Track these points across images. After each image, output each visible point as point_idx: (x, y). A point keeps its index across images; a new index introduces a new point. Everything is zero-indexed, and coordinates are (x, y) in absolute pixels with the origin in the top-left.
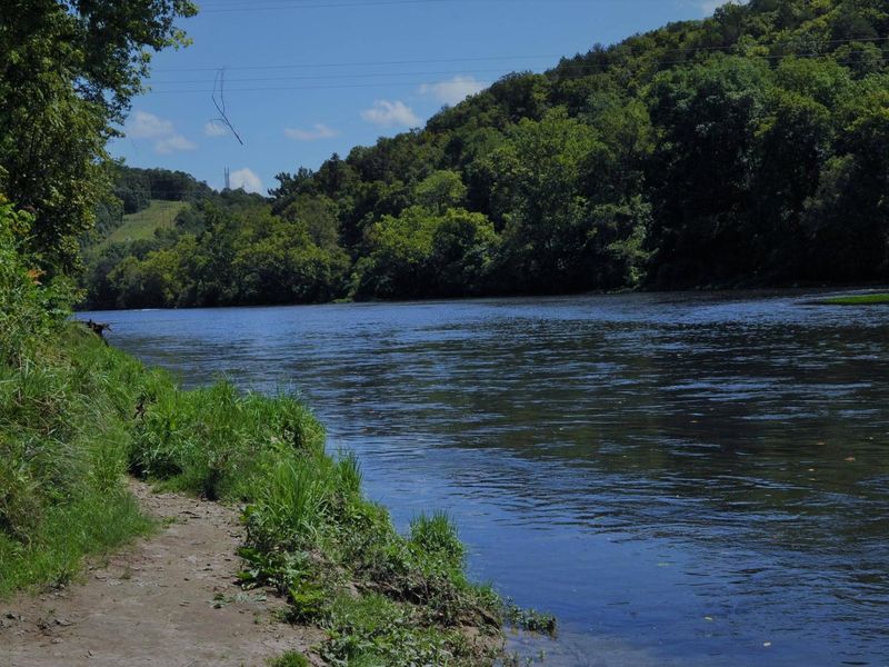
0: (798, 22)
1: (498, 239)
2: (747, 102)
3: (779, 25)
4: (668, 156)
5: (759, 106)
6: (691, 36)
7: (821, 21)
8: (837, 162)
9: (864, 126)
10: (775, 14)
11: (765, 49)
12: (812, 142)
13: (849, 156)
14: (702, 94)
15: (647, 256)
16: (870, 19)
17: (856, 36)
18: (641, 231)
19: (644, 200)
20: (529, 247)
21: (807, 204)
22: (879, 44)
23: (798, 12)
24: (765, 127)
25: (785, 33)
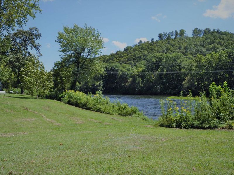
0: (122, 57)
1: (80, 85)
2: (118, 69)
3: (120, 57)
4: (106, 76)
5: (119, 70)
6: (107, 57)
7: (125, 57)
8: (130, 79)
9: (134, 75)
10: (119, 55)
11: (118, 60)
12: (127, 76)
13: (132, 78)
14: (112, 68)
15: (103, 89)
16: (132, 58)
17: (131, 60)
18: (102, 86)
19: (102, 81)
20: (85, 87)
21: (126, 84)
22: (133, 61)
23: (122, 56)
24: (121, 74)
25: (120, 58)
